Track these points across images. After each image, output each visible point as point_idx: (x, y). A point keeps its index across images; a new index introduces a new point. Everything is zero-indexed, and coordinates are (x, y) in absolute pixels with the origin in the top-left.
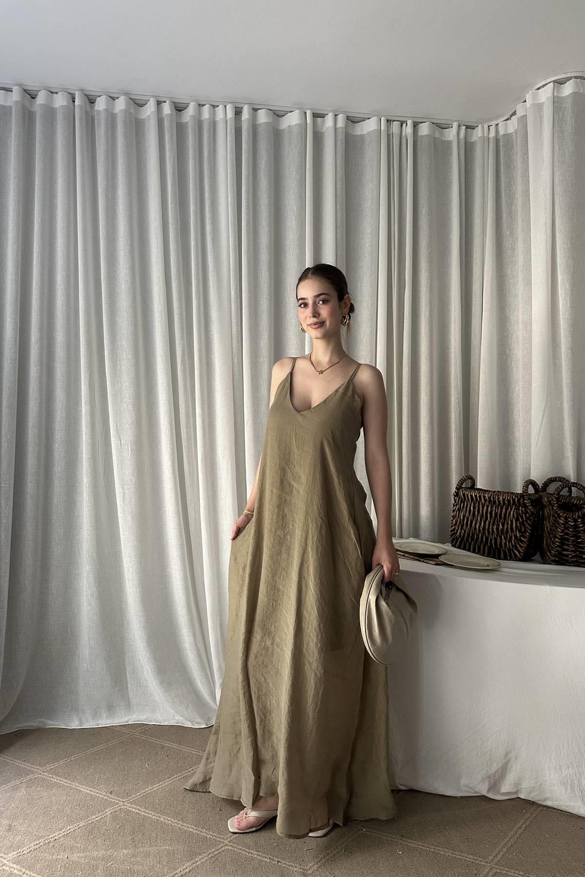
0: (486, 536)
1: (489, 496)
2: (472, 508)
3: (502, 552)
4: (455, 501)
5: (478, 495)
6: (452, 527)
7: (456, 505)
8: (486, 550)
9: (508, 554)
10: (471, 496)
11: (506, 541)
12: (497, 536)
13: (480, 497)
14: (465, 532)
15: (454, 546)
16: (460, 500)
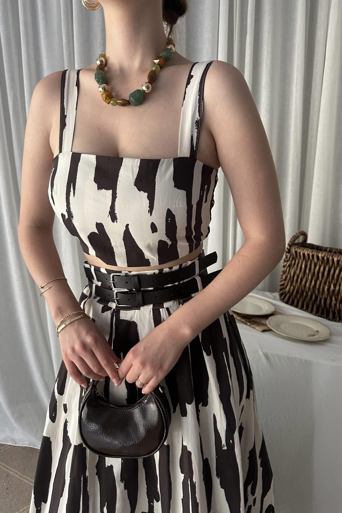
0: (315, 294)
1: (323, 255)
2: (303, 266)
3: (331, 312)
4: (287, 257)
5: (311, 254)
6: (282, 281)
7: (287, 261)
8: (315, 309)
9: (337, 315)
10: (304, 254)
11: (336, 302)
12: (327, 296)
13: (313, 256)
14: (294, 288)
15: (282, 300)
16: (292, 256)
